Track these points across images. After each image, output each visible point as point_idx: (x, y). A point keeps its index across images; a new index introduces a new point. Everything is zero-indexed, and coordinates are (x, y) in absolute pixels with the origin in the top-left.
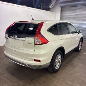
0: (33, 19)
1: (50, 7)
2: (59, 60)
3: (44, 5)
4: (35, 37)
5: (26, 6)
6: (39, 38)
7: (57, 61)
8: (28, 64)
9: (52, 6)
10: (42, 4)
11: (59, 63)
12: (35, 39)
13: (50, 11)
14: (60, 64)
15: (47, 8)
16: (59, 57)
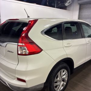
0: (28, 17)
1: (67, 4)
2: (64, 77)
3: (59, 3)
4: (18, 43)
5: (37, 4)
6: (24, 44)
7: (58, 79)
8: (8, 84)
9: (69, 3)
10: (57, 2)
11: (62, 82)
12: (18, 45)
13: (66, 10)
14: (65, 84)
15: (62, 6)
16: (64, 73)
